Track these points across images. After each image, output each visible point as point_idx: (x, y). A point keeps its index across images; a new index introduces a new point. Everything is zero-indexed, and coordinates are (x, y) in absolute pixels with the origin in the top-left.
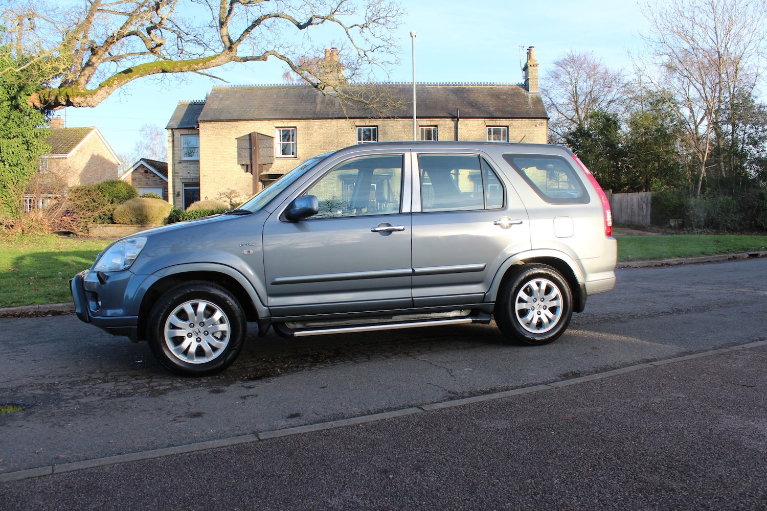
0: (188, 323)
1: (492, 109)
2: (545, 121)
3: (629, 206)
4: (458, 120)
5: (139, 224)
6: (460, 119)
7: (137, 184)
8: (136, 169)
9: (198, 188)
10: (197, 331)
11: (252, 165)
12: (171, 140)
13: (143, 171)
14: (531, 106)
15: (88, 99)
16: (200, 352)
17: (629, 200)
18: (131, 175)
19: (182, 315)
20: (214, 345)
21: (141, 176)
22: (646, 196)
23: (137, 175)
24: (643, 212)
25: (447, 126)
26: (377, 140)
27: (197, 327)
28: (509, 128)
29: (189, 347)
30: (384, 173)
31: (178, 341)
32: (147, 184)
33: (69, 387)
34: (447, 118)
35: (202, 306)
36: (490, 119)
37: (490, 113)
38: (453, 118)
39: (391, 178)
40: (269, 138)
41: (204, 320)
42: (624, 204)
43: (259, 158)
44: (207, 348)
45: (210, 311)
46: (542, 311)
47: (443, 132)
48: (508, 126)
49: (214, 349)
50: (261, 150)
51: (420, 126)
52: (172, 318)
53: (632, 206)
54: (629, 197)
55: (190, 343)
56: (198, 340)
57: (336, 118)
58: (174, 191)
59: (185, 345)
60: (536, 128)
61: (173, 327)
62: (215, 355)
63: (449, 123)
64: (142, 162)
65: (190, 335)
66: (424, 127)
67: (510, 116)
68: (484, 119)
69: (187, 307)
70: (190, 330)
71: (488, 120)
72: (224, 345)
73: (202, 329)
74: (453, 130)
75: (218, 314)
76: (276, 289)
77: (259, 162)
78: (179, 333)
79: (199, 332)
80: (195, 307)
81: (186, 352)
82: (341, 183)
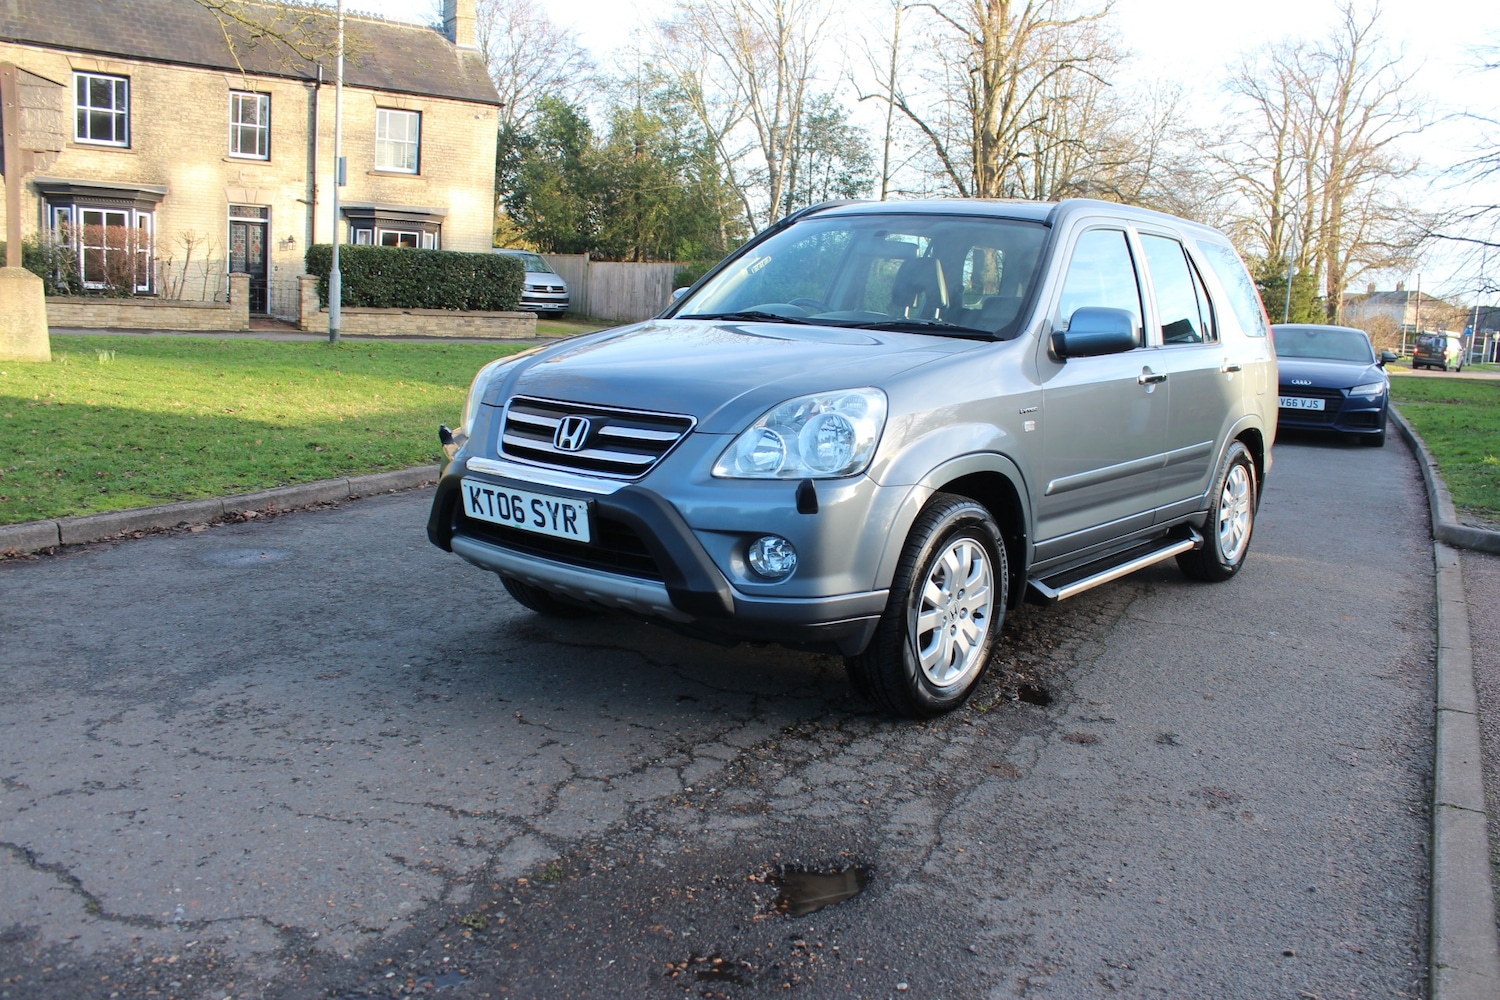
1: (387, 71)
2: (494, 110)
3: (625, 287)
4: (318, 87)
6: (322, 86)
14: (465, 75)
17: (626, 276)
22: (662, 271)
24: (656, 299)
25: (293, 98)
26: (126, 108)
28: (424, 116)
30: (149, 188)
34: (295, 78)
36: (386, 94)
37: (386, 81)
38: (307, 80)
39: (161, 201)
40: (52, 84)
42: (615, 284)
43: (23, 132)
47: (283, 109)
48: (420, 113)
50: (26, 113)
51: (231, 90)
53: (633, 287)
54: (626, 271)
57: (17, 41)
60: (476, 121)
63: (298, 91)
66: (241, 94)
67: (426, 91)
68: (372, 92)
71: (382, 93)
74: (306, 107)
77: (22, 145)
82: (36, 200)
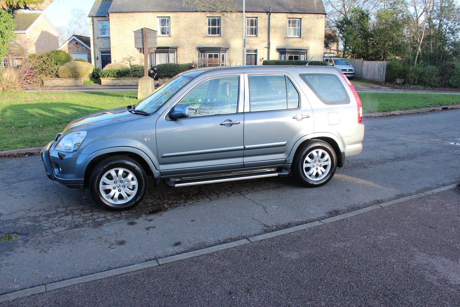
0: (113, 181)
1: (291, 7)
2: (324, 16)
3: (373, 69)
4: (270, 14)
5: (74, 78)
6: (271, 14)
7: (71, 51)
8: (70, 42)
9: (110, 54)
10: (119, 186)
11: (143, 48)
12: (92, 24)
13: (75, 43)
14: (316, 6)
15: (39, 5)
16: (121, 197)
17: (373, 65)
18: (67, 45)
19: (110, 177)
20: (128, 193)
21: (74, 46)
22: (383, 64)
23: (71, 46)
24: (381, 73)
25: (264, 18)
26: (220, 26)
27: (118, 183)
28: (302, 20)
29: (114, 194)
30: (225, 46)
31: (108, 191)
32: (78, 51)
33: (46, 219)
34: (264, 12)
35: (121, 171)
36: (290, 14)
37: (290, 10)
38: (267, 12)
39: (228, 50)
40: (154, 31)
41: (123, 179)
42: (370, 68)
43: (148, 44)
44: (124, 195)
45: (126, 175)
46: (319, 168)
47: (261, 21)
48: (301, 19)
49: (129, 195)
50: (149, 39)
51: (247, 17)
52: (104, 179)
53: (375, 69)
54: (373, 64)
55: (115, 193)
56: (120, 191)
57: (194, 12)
58: (95, 56)
59: (111, 194)
60: (318, 20)
61: (104, 184)
62: (130, 199)
63: (265, 16)
64: (74, 37)
65: (114, 188)
66: (249, 18)
67: (302, 12)
68: (286, 14)
69: (112, 172)
70: (115, 185)
71: (289, 14)
72: (134, 192)
73: (121, 184)
74: (267, 20)
75: (131, 176)
76: (164, 160)
77: (148, 47)
78: (108, 187)
79: (120, 186)
80: (117, 172)
81: (112, 198)
82: (198, 52)
